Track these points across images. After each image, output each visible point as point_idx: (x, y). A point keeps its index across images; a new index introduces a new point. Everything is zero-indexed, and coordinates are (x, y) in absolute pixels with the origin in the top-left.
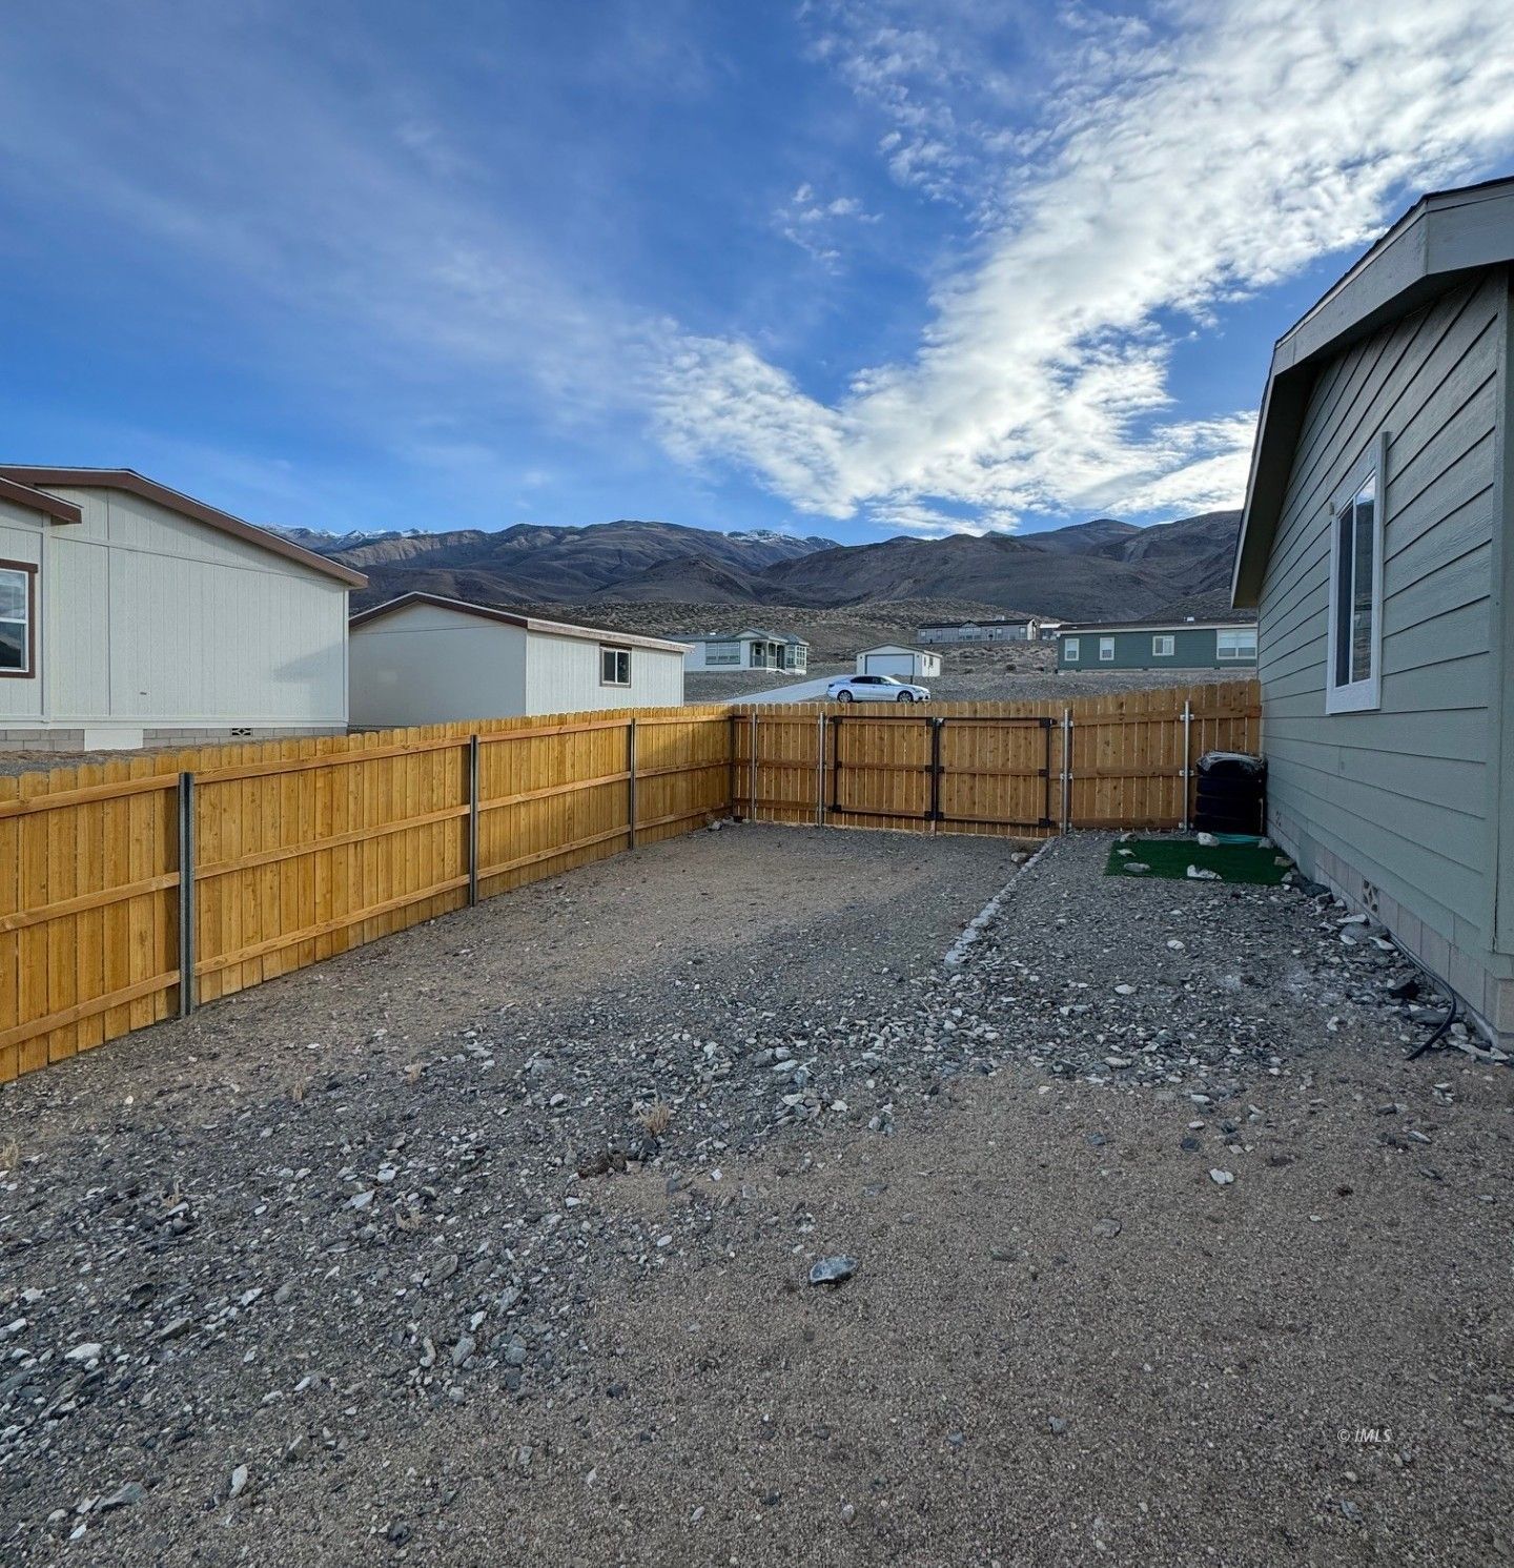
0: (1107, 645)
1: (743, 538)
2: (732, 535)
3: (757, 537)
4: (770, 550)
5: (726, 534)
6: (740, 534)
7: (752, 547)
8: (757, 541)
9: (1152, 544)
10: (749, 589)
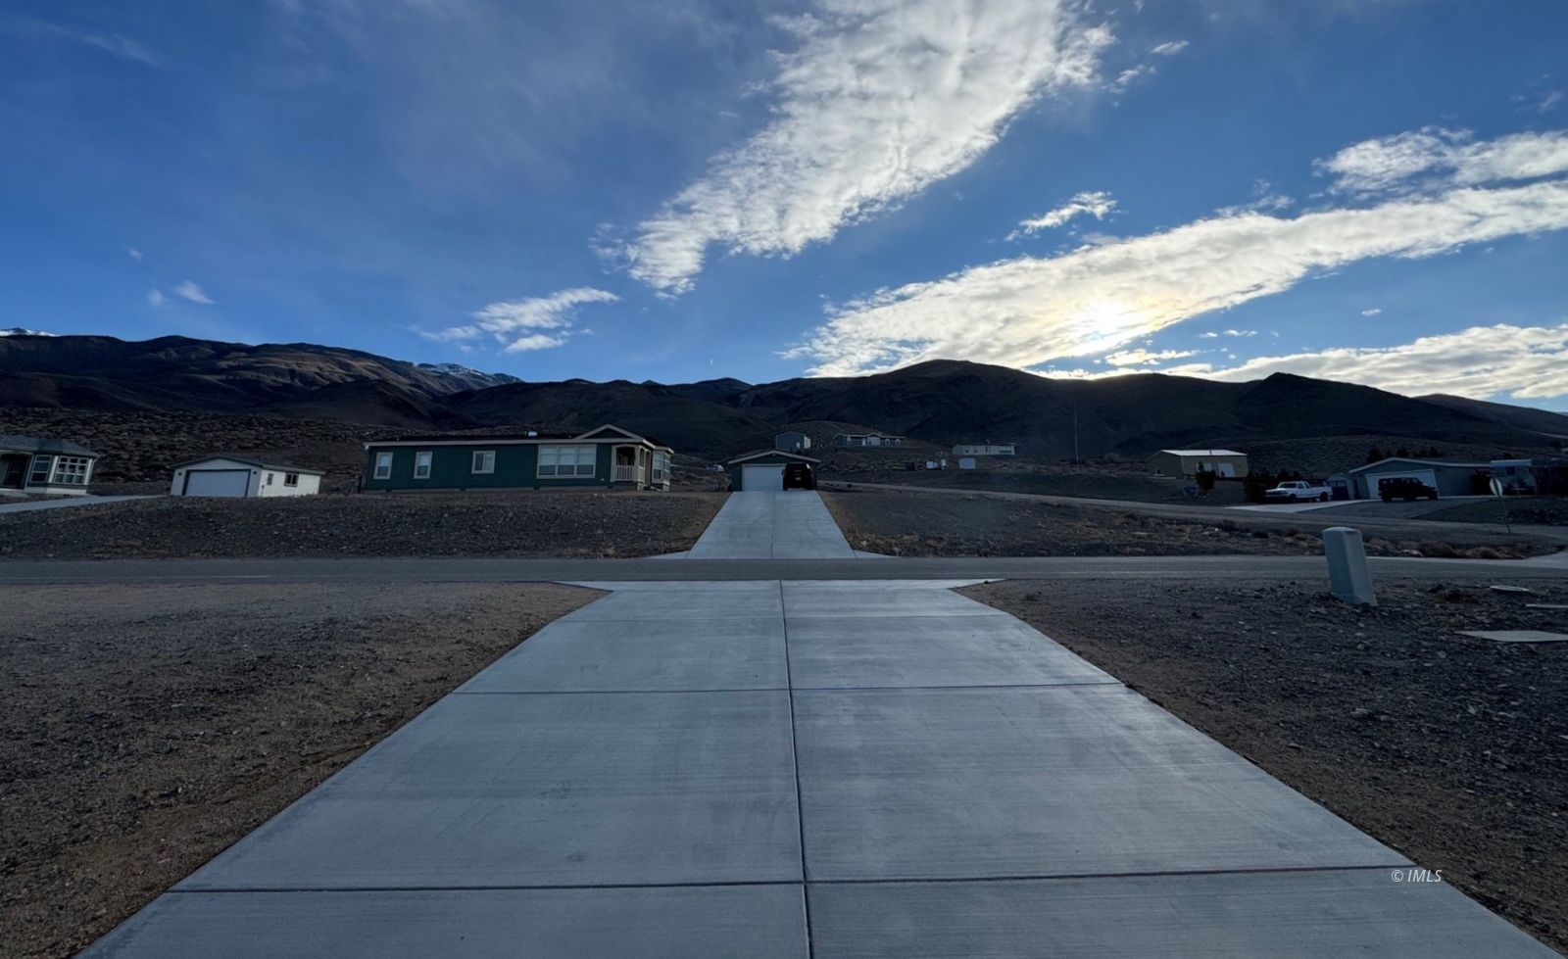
0: (424, 460)
1: (433, 369)
2: (422, 365)
3: (447, 370)
4: (459, 382)
5: (416, 364)
6: (431, 366)
7: (440, 377)
8: (447, 373)
9: (757, 397)
10: (427, 414)
